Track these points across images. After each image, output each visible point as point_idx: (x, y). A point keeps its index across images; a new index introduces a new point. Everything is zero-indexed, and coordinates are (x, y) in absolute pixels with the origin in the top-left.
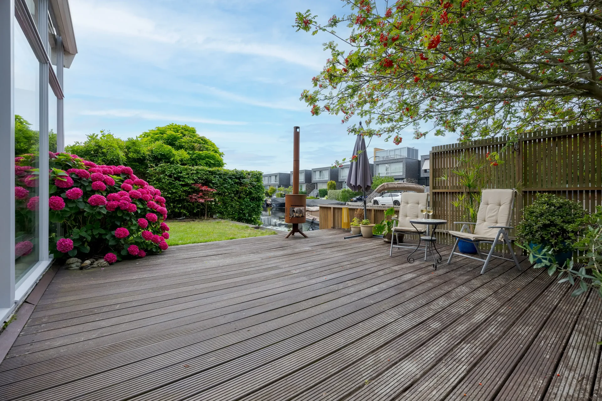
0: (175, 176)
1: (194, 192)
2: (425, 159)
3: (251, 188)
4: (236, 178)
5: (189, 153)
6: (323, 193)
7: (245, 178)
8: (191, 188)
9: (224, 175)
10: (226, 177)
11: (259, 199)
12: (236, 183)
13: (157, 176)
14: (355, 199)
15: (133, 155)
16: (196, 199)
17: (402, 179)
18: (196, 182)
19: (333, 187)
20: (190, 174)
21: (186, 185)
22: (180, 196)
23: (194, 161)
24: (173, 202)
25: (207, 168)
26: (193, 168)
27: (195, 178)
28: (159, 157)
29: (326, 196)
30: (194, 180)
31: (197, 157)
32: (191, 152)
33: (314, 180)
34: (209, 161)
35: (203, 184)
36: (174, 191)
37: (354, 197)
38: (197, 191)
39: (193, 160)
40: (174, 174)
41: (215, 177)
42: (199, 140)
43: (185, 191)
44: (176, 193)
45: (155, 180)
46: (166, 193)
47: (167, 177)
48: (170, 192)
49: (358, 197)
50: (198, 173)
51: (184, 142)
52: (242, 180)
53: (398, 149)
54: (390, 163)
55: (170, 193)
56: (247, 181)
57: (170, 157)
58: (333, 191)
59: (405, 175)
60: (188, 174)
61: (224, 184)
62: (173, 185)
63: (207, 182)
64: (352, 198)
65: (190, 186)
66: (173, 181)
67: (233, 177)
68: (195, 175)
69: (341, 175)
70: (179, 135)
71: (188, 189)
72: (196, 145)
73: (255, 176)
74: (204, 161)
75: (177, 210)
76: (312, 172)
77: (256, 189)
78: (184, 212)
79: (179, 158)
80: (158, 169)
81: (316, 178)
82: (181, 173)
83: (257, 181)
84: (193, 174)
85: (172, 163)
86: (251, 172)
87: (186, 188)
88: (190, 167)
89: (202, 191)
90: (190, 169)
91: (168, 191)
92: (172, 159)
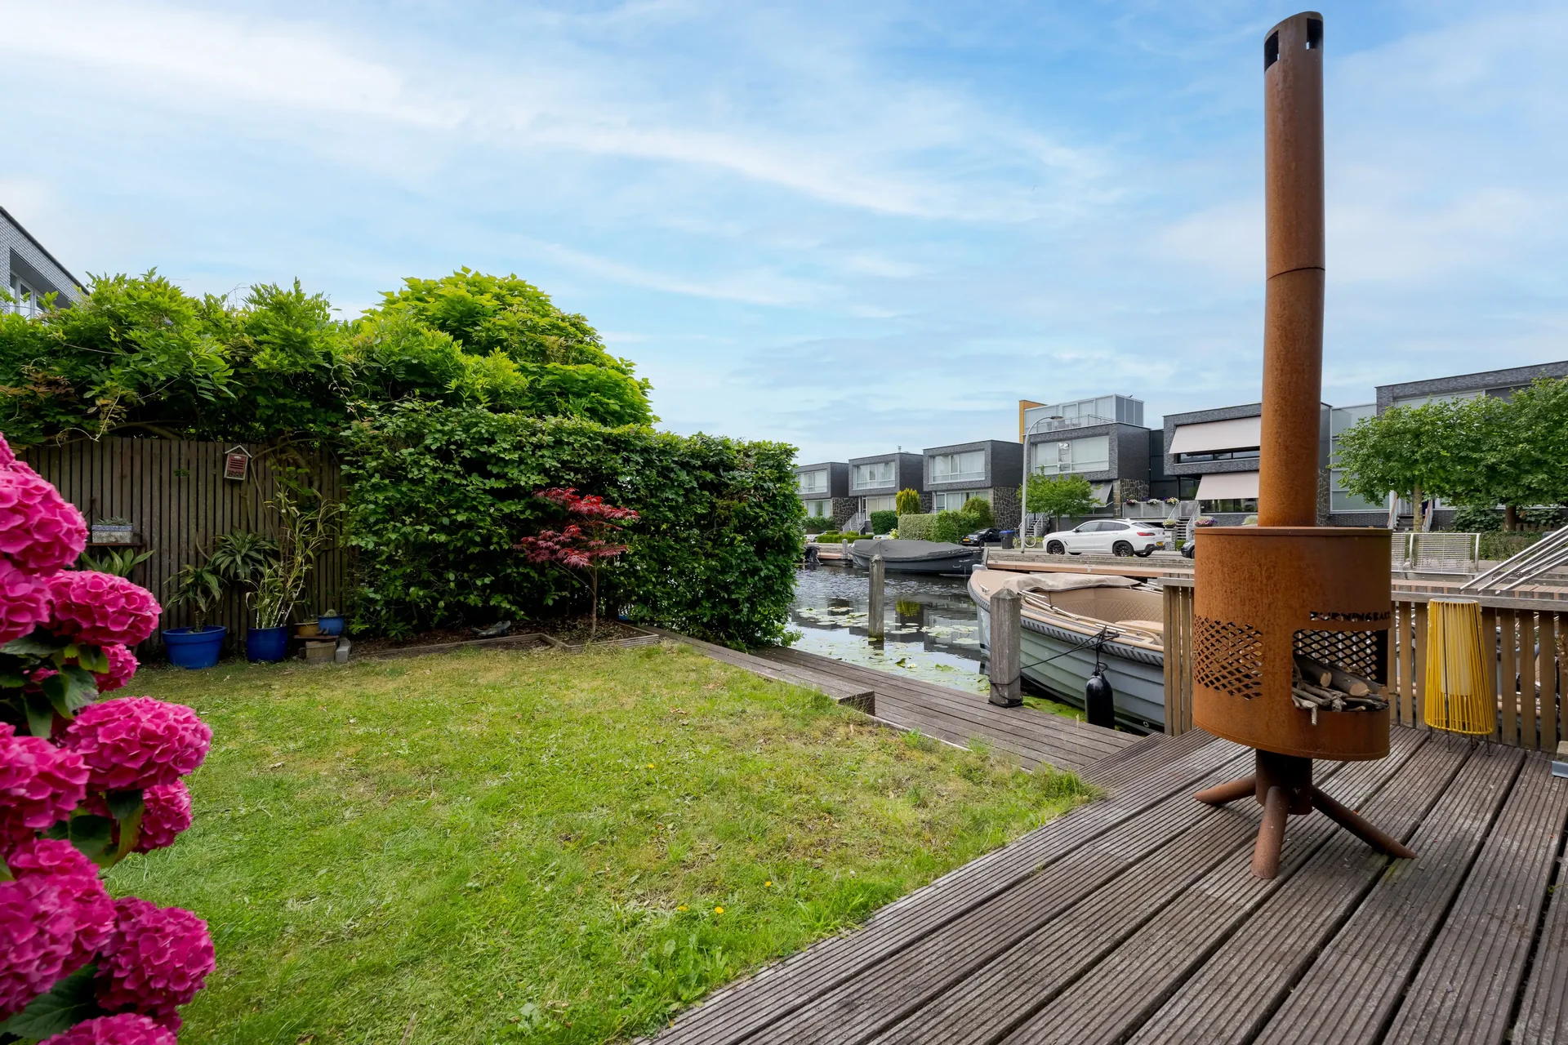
0: (466, 453)
1: (543, 522)
2: (1177, 426)
3: (759, 506)
4: (706, 466)
5: (523, 370)
6: (885, 523)
7: (733, 469)
8: (534, 506)
9: (663, 452)
10: (667, 461)
11: (787, 546)
12: (704, 485)
13: (386, 453)
14: (974, 537)
15: (273, 357)
16: (553, 552)
17: (1109, 481)
18: (554, 480)
19: (912, 506)
20: (528, 448)
21: (513, 492)
22: (486, 540)
23: (545, 400)
24: (458, 567)
25: (596, 426)
26: (539, 424)
27: (549, 463)
28: (401, 375)
29: (894, 531)
30: (544, 471)
31: (553, 384)
32: (530, 366)
33: (855, 488)
34: (600, 403)
35: (582, 491)
36: (460, 518)
37: (972, 533)
38: (557, 519)
39: (541, 395)
40: (461, 445)
41: (627, 460)
42: (562, 324)
43: (508, 519)
44: (469, 525)
45: (376, 470)
46: (427, 529)
47: (429, 460)
48: (446, 521)
49: (983, 532)
50: (559, 443)
51: (506, 328)
52: (726, 476)
53: (1090, 401)
54: (1071, 439)
55: (443, 529)
56: (743, 476)
57: (446, 376)
58: (913, 516)
59: (1116, 471)
60: (519, 447)
61: (661, 487)
62: (457, 494)
63: (597, 482)
64: (966, 534)
65: (529, 494)
66: (457, 474)
67: (694, 462)
68: (546, 453)
69: (931, 475)
70: (487, 301)
71: (519, 508)
72: (551, 341)
73: (768, 458)
74: (584, 402)
75: (473, 599)
76: (850, 467)
77: (775, 506)
78: (506, 605)
79: (481, 382)
80: (393, 424)
81: (861, 483)
82: (491, 442)
83: (780, 479)
84: (539, 446)
85: (453, 400)
86: (757, 446)
87: (510, 507)
88: (531, 420)
89: (577, 516)
90: (527, 426)
91: (432, 519)
92: (453, 384)
